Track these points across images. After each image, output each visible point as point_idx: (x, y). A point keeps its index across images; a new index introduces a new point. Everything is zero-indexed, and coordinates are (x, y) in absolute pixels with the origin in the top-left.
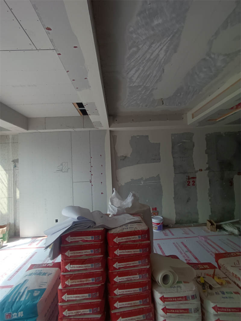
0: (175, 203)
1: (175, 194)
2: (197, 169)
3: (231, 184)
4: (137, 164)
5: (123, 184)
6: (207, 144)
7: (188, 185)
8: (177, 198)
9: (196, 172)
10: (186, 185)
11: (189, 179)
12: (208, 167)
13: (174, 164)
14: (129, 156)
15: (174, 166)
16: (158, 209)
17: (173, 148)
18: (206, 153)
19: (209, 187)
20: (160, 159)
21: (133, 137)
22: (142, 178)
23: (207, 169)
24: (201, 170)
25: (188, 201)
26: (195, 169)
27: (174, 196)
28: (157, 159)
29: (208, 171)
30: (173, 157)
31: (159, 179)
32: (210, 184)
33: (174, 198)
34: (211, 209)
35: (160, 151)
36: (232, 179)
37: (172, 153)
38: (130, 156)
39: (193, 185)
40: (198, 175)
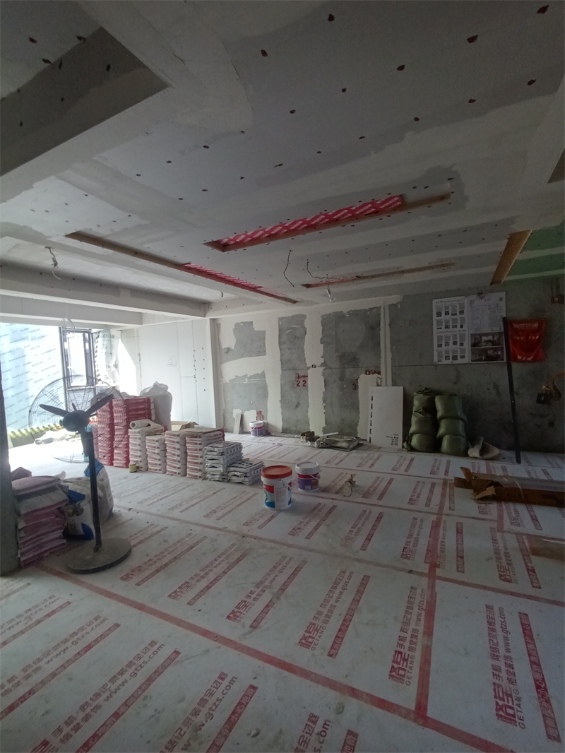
0: (281, 407)
1: (282, 396)
2: (309, 365)
3: (355, 386)
4: (242, 357)
5: (228, 381)
6: (323, 330)
7: (298, 385)
8: (284, 401)
9: (308, 368)
10: (295, 386)
11: (299, 377)
12: (323, 362)
13: (281, 358)
14: (233, 348)
15: (281, 360)
16: (263, 414)
17: (280, 336)
18: (321, 343)
19: (324, 390)
20: (265, 351)
21: (237, 325)
22: (246, 375)
23: (323, 365)
24: (314, 366)
25: (297, 406)
26: (306, 364)
27: (280, 399)
28: (261, 352)
29: (323, 368)
30: (280, 349)
31: (265, 377)
32: (325, 385)
33: (281, 401)
34: (326, 419)
35: (266, 341)
36: (357, 380)
37: (279, 343)
38: (235, 348)
39: (304, 385)
40: (310, 372)
